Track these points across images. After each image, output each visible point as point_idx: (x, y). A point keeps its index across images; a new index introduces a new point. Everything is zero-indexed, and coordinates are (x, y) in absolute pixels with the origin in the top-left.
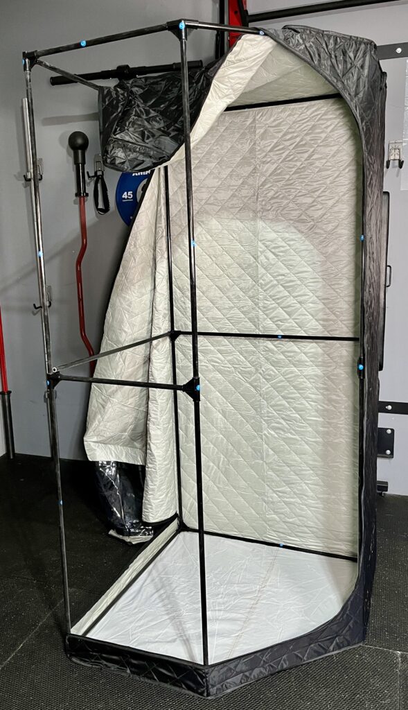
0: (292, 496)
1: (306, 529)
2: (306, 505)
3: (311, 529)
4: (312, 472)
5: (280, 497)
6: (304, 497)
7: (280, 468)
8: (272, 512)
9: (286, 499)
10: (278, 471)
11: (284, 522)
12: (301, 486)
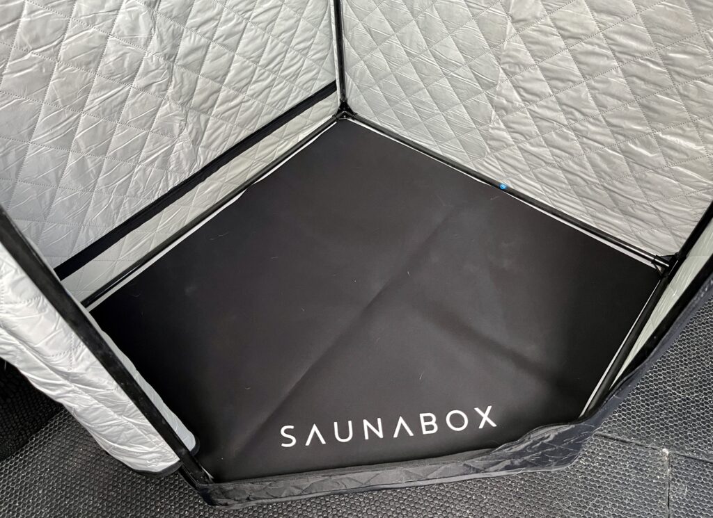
0: (551, 105)
1: (560, 173)
2: (574, 130)
3: (570, 176)
4: (615, 63)
5: (524, 100)
6: (577, 114)
7: (542, 38)
8: (502, 126)
9: (536, 109)
10: (537, 43)
11: (520, 149)
12: (577, 91)
